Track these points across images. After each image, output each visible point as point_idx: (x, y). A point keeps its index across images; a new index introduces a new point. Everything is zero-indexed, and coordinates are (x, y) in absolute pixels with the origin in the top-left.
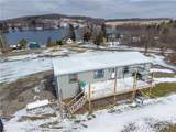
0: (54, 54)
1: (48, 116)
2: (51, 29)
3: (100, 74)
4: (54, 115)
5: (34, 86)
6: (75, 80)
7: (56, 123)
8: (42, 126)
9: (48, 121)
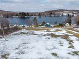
2: (58, 16)
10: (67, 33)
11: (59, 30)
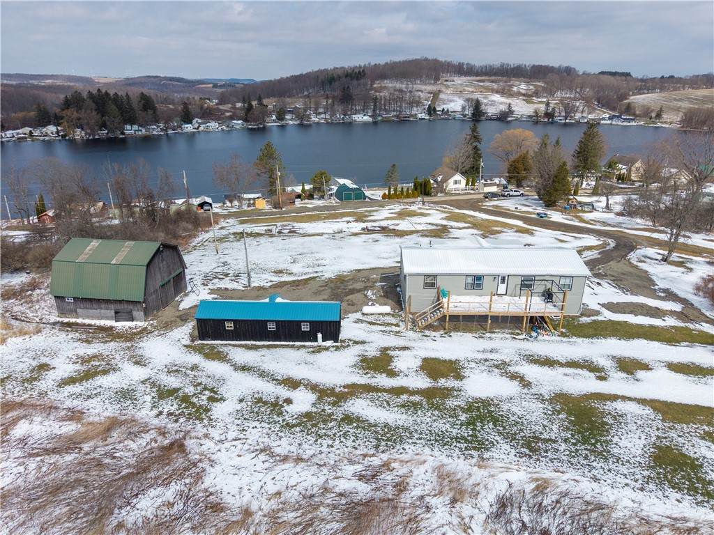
0: (404, 225)
1: (389, 324)
3: (477, 282)
4: (397, 325)
5: (366, 288)
6: (432, 285)
7: (399, 332)
8: (382, 331)
9: (388, 328)
10: (444, 222)
11: (413, 214)
